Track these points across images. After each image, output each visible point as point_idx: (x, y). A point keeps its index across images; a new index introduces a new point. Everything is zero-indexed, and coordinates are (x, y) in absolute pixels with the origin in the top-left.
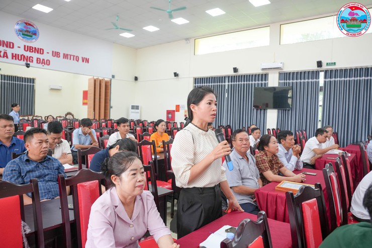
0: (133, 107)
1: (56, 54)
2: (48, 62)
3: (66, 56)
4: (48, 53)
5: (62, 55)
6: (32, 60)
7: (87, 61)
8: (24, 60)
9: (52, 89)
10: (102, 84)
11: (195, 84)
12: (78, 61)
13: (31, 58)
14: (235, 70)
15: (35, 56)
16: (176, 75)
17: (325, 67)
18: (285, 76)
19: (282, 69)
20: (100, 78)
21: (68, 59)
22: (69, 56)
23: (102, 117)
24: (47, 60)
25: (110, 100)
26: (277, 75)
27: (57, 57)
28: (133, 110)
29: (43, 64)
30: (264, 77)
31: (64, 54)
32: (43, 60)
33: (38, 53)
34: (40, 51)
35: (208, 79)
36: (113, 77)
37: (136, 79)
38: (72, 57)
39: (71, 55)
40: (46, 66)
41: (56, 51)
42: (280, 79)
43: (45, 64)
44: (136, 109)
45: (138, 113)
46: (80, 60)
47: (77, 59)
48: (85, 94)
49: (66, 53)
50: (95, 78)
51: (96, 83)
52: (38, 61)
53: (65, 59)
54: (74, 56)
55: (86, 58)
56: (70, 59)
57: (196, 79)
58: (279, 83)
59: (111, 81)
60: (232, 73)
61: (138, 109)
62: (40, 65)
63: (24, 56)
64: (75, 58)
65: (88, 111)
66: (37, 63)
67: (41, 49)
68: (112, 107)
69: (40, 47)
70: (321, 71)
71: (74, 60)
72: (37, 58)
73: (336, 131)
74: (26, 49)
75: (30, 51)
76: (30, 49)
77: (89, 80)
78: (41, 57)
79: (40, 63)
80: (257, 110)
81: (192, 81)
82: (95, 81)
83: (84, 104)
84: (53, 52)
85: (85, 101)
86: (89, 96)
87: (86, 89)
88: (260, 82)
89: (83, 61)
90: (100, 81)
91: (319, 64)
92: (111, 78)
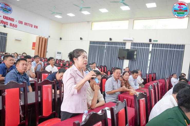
0: (58, 53)
1: (21, 22)
2: (16, 26)
3: (26, 24)
4: (16, 21)
5: (24, 23)
6: (7, 24)
7: (37, 27)
8: (3, 24)
9: (16, 40)
10: (43, 40)
11: (90, 44)
12: (32, 27)
14: (111, 39)
15: (9, 22)
16: (81, 39)
17: (152, 42)
18: (134, 44)
19: (133, 41)
20: (43, 37)
21: (27, 25)
23: (42, 56)
24: (15, 25)
25: (47, 48)
26: (130, 44)
27: (21, 24)
28: (58, 54)
29: (13, 27)
30: (124, 44)
31: (25, 23)
32: (14, 24)
34: (12, 20)
35: (97, 43)
36: (49, 37)
37: (61, 39)
38: (29, 25)
39: (28, 24)
40: (15, 28)
41: (21, 21)
42: (131, 46)
43: (14, 27)
44: (60, 54)
46: (33, 26)
48: (34, 44)
49: (26, 22)
50: (40, 36)
51: (40, 39)
53: (25, 25)
54: (30, 24)
56: (28, 26)
57: (91, 42)
58: (131, 47)
59: (48, 39)
60: (109, 40)
61: (61, 54)
62: (12, 27)
63: (3, 21)
65: (35, 53)
66: (10, 26)
67: (13, 19)
68: (47, 52)
69: (12, 18)
70: (151, 44)
71: (30, 26)
73: (155, 72)
74: (5, 18)
75: (7, 19)
77: (37, 37)
78: (13, 23)
79: (12, 26)
80: (119, 59)
81: (89, 43)
82: (40, 38)
83: (33, 49)
84: (19, 21)
85: (34, 48)
86: (36, 45)
87: (35, 41)
88: (122, 46)
89: (35, 27)
90: (43, 38)
91: (150, 40)
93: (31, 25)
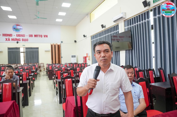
0: (73, 56)
1: (31, 36)
2: (27, 40)
3: (35, 36)
4: (27, 36)
5: (33, 36)
6: (20, 40)
7: (47, 36)
8: (16, 41)
11: (92, 40)
12: (42, 37)
13: (20, 39)
14: (103, 26)
15: (21, 38)
16: (84, 36)
18: (129, 22)
20: (55, 44)
22: (37, 36)
25: (61, 54)
26: (123, 24)
27: (31, 37)
28: (73, 58)
29: (25, 41)
31: (35, 35)
32: (25, 39)
33: (22, 36)
34: (23, 36)
36: (62, 42)
37: (75, 41)
38: (39, 36)
39: (38, 35)
40: (26, 42)
41: (31, 34)
42: (125, 26)
43: (26, 41)
44: (74, 57)
45: (75, 59)
46: (43, 36)
47: (41, 36)
49: (36, 35)
50: (52, 44)
52: (23, 40)
53: (35, 37)
54: (39, 35)
55: (46, 35)
56: (38, 37)
57: (91, 37)
58: (125, 29)
59: (61, 44)
60: (102, 29)
61: (75, 57)
62: (24, 42)
63: (17, 39)
64: (40, 36)
66: (22, 41)
67: (24, 35)
68: (62, 57)
70: (150, 11)
71: (40, 37)
72: (22, 39)
74: (17, 36)
75: (19, 36)
76: (19, 35)
78: (24, 38)
79: (23, 41)
82: (52, 46)
84: (29, 35)
88: (116, 31)
89: (44, 37)
92: (61, 42)
93: (41, 35)
